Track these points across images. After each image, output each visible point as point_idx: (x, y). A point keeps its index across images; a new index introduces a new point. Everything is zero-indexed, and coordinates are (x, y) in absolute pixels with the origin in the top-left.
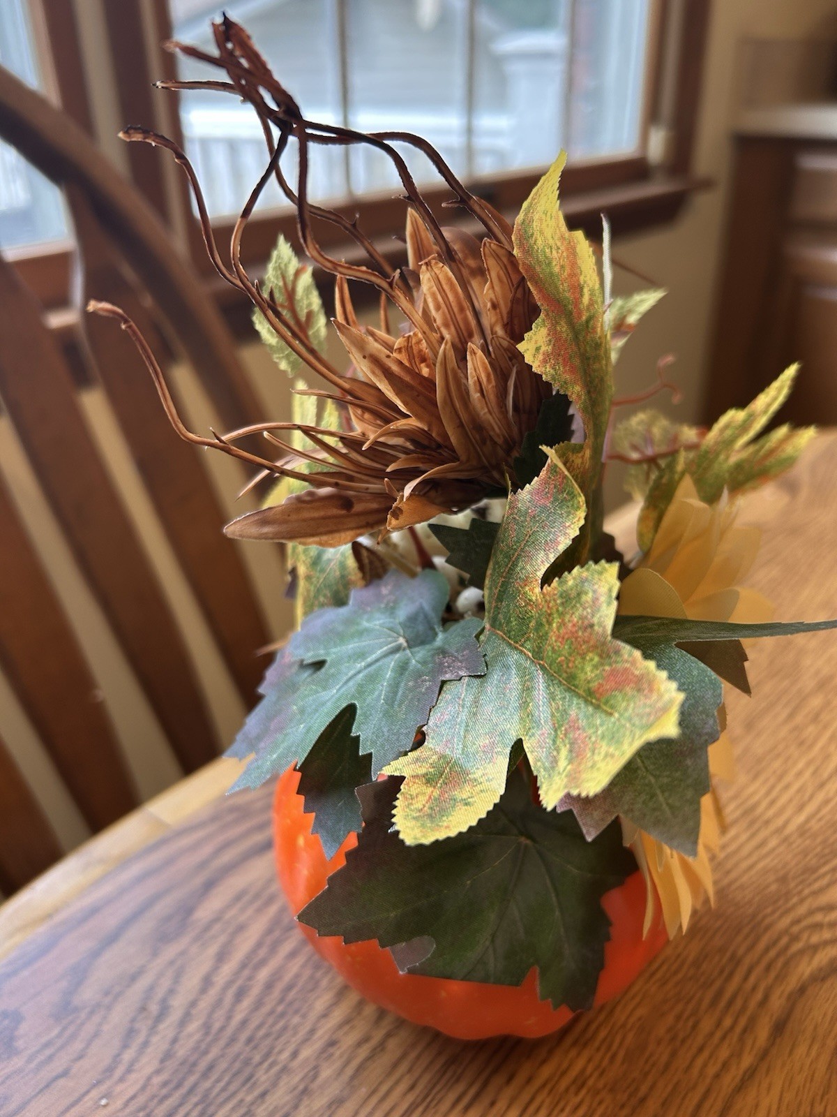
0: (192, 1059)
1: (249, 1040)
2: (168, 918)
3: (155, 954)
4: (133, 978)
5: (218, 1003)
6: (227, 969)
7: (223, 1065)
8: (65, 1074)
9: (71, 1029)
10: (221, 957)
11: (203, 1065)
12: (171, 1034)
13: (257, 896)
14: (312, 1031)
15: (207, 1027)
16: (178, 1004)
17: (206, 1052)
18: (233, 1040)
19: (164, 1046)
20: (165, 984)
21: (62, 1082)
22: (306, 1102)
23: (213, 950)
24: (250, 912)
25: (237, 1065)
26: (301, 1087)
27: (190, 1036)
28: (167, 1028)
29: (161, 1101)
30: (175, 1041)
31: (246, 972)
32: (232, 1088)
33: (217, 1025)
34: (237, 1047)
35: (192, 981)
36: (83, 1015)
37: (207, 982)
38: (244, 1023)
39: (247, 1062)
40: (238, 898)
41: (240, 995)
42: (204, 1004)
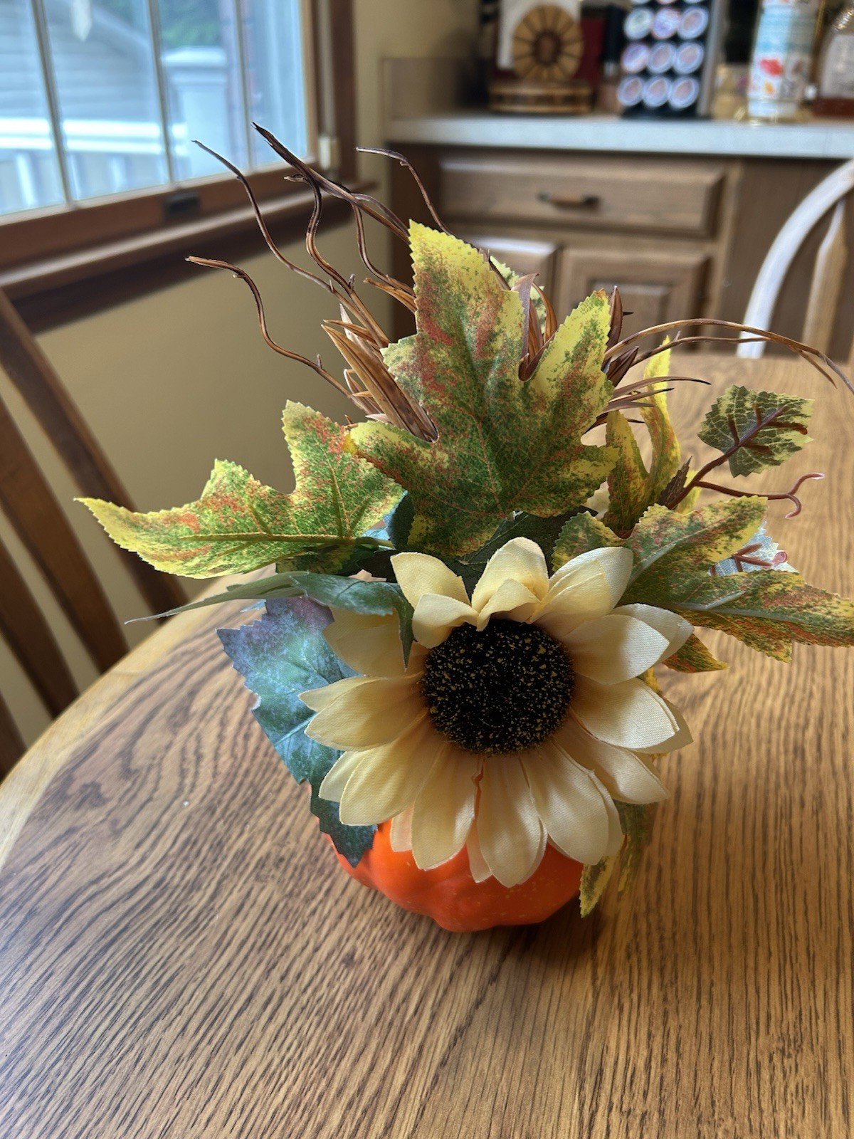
0: (234, 770)
1: (266, 755)
2: (174, 715)
3: (175, 734)
4: (168, 747)
5: (235, 744)
6: (230, 730)
7: (254, 769)
8: (150, 800)
9: (139, 781)
10: (223, 724)
11: (242, 771)
12: (211, 765)
13: (230, 691)
15: (233, 755)
16: (208, 751)
17: (240, 766)
18: (254, 757)
19: (210, 772)
20: (191, 746)
21: (150, 804)
23: (215, 722)
24: (229, 699)
25: (264, 766)
27: (225, 762)
28: (207, 764)
29: (225, 793)
30: (216, 767)
31: (245, 727)
32: (267, 776)
33: (240, 755)
34: (259, 760)
35: (210, 740)
36: (144, 772)
37: (221, 737)
38: (257, 749)
39: (269, 764)
40: (217, 695)
41: (247, 737)
42: (226, 746)
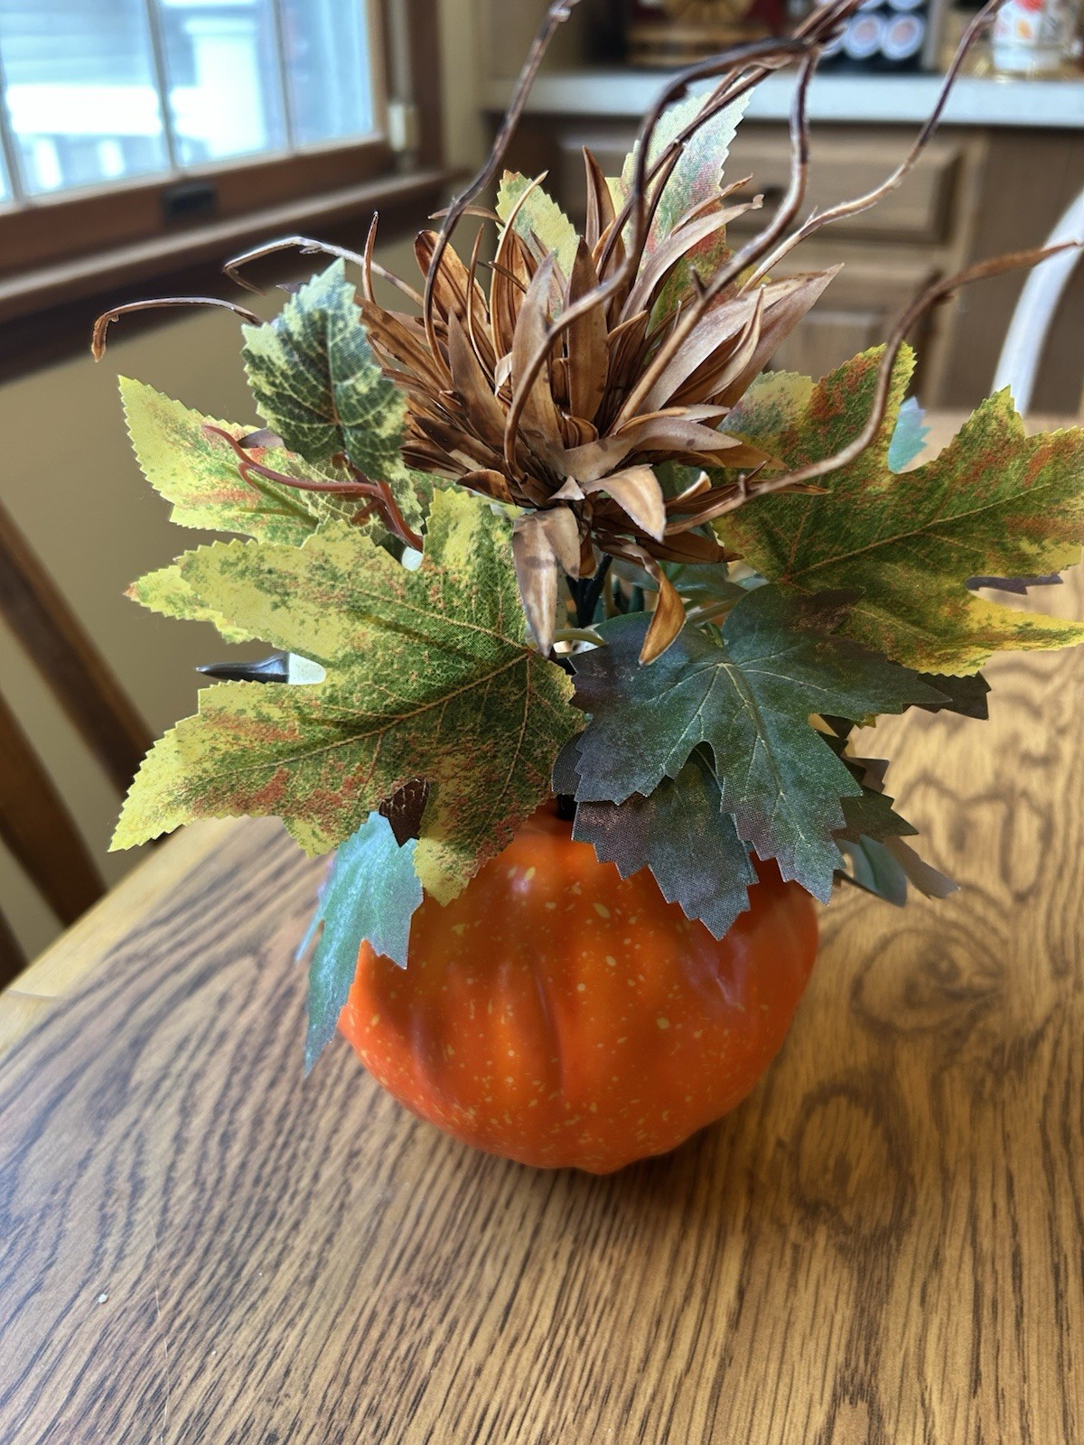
0: (196, 1220)
1: (257, 1181)
2: (100, 1092)
3: (100, 1133)
4: (83, 1165)
5: (203, 1157)
6: (198, 1123)
7: (235, 1214)
8: (37, 1288)
9: (23, 1243)
10: (186, 1111)
11: (211, 1221)
12: (157, 1205)
13: (204, 1038)
14: (327, 1150)
15: (199, 1184)
16: (153, 1172)
17: (209, 1208)
18: (237, 1186)
19: (154, 1221)
20: (127, 1158)
21: (37, 1298)
22: (346, 1216)
23: (172, 1108)
24: (202, 1056)
25: (253, 1208)
26: (337, 1204)
27: (182, 1199)
28: (150, 1200)
29: (175, 1273)
30: (165, 1210)
31: (225, 1118)
32: (256, 1231)
33: (211, 1180)
34: (243, 1193)
35: (160, 1146)
36: (33, 1221)
37: (179, 1141)
38: (243, 1166)
39: (263, 1202)
40: (180, 1047)
41: (226, 1141)
42: (186, 1162)
